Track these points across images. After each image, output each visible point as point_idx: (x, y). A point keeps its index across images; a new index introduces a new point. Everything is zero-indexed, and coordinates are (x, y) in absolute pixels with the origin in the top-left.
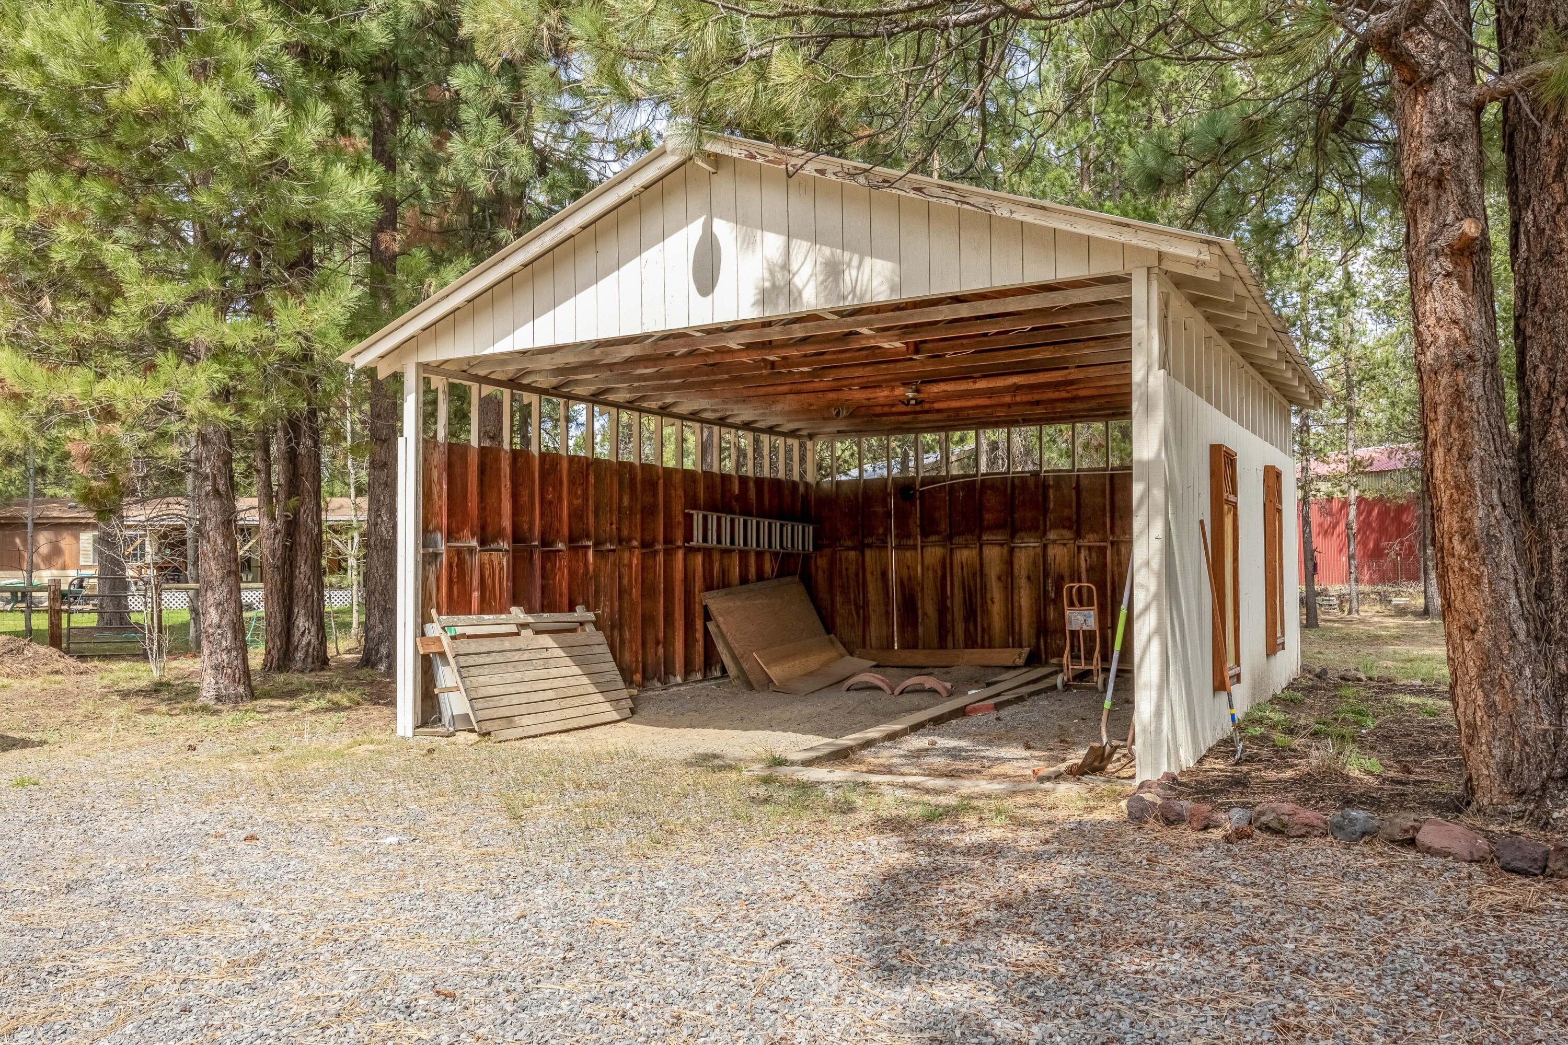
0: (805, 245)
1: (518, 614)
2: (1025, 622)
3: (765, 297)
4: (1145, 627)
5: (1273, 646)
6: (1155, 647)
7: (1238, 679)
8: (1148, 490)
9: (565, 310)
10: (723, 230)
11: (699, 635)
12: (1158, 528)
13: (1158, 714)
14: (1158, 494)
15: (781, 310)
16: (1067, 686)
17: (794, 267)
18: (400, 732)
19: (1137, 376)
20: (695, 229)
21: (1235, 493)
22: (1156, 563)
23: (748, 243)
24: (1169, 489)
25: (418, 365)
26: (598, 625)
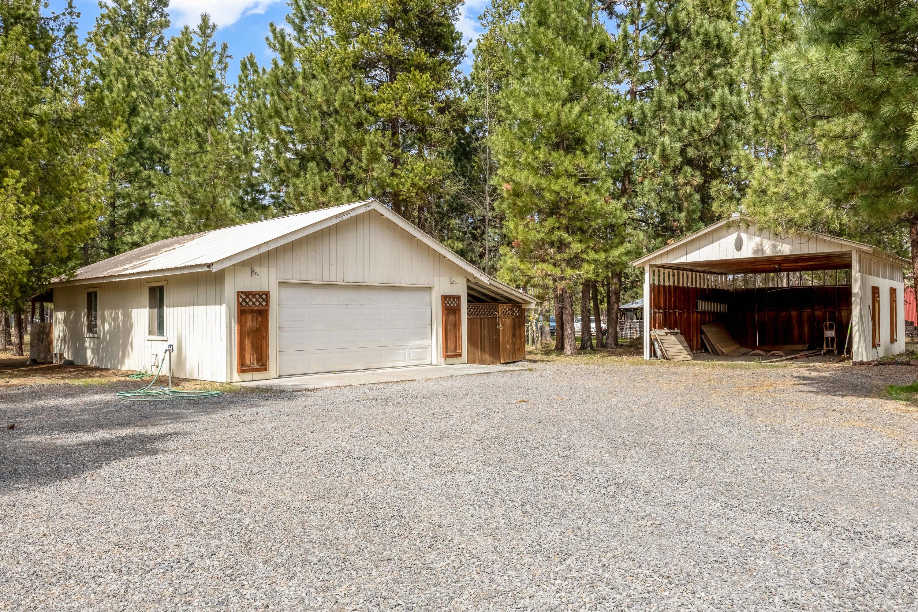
0: (767, 240)
1: (666, 330)
2: (806, 336)
3: (755, 252)
4: (855, 329)
5: (893, 340)
6: (858, 333)
7: (879, 345)
8: (856, 300)
9: (696, 253)
10: (744, 236)
11: (699, 339)
12: (858, 308)
13: (858, 348)
14: (858, 300)
15: (760, 255)
16: (825, 354)
17: (764, 245)
18: (645, 358)
19: (853, 274)
20: (735, 235)
21: (879, 297)
22: (858, 315)
23: (751, 239)
24: (861, 299)
25: (650, 266)
26: (681, 334)
